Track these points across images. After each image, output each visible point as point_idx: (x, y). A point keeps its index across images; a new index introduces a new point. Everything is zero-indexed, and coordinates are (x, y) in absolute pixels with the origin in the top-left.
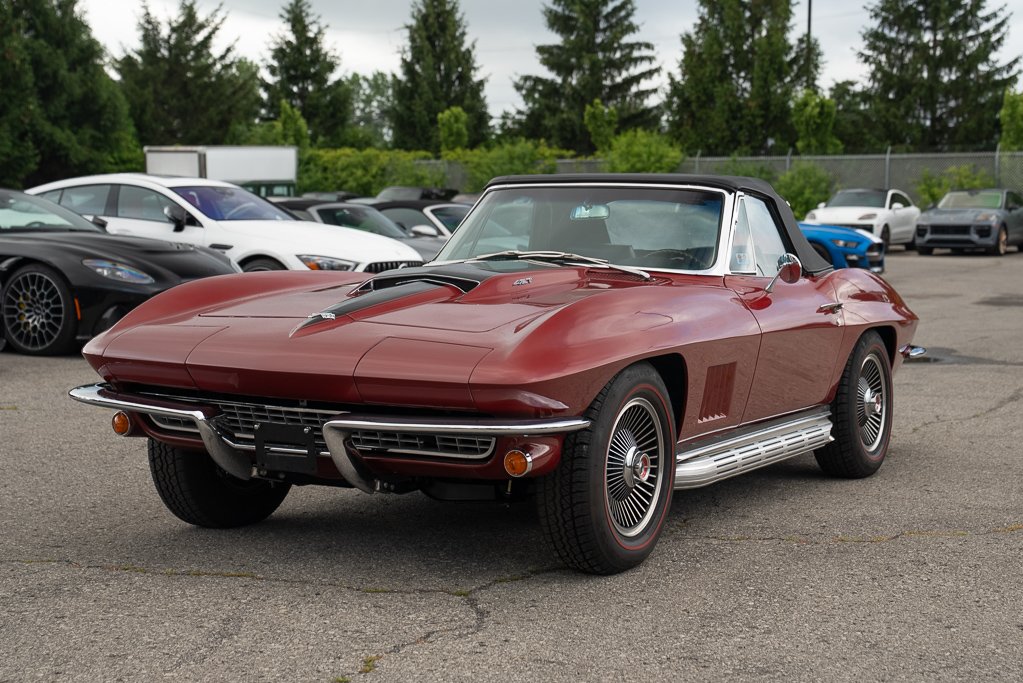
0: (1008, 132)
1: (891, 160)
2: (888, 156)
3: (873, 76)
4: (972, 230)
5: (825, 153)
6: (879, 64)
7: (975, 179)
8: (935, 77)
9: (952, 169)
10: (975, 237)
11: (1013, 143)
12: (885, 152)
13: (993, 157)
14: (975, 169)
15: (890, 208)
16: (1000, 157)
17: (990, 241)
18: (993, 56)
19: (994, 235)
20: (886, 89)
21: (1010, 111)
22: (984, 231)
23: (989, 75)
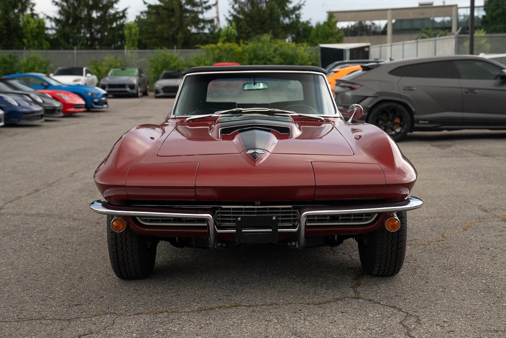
0: (129, 41)
1: (77, 53)
2: (75, 51)
3: (60, 13)
4: (127, 86)
5: (42, 49)
6: (62, 7)
7: (117, 62)
8: (89, 14)
9: (107, 58)
10: (128, 89)
11: (131, 46)
12: (73, 49)
13: (124, 52)
14: (116, 58)
15: (86, 76)
16: (127, 52)
17: (134, 91)
18: (115, 6)
19: (136, 88)
20: (68, 19)
21: (129, 32)
22: (132, 87)
23: (115, 15)
